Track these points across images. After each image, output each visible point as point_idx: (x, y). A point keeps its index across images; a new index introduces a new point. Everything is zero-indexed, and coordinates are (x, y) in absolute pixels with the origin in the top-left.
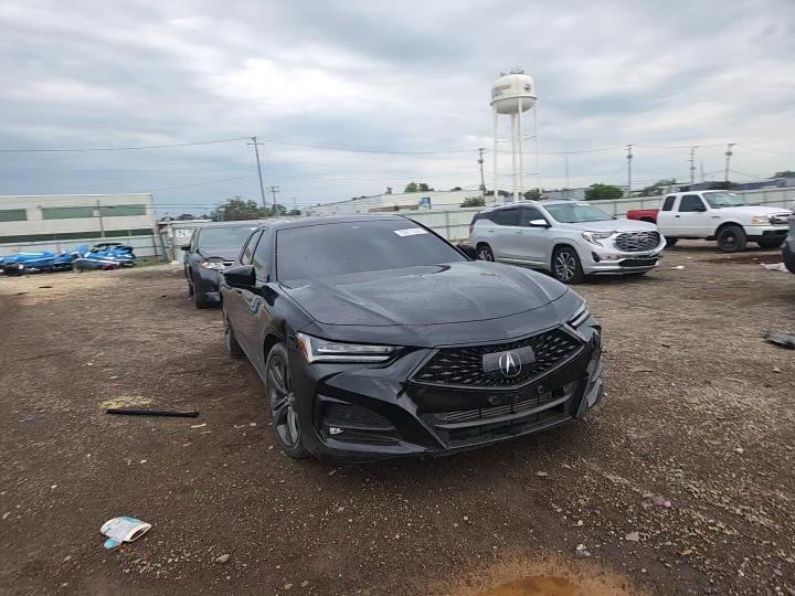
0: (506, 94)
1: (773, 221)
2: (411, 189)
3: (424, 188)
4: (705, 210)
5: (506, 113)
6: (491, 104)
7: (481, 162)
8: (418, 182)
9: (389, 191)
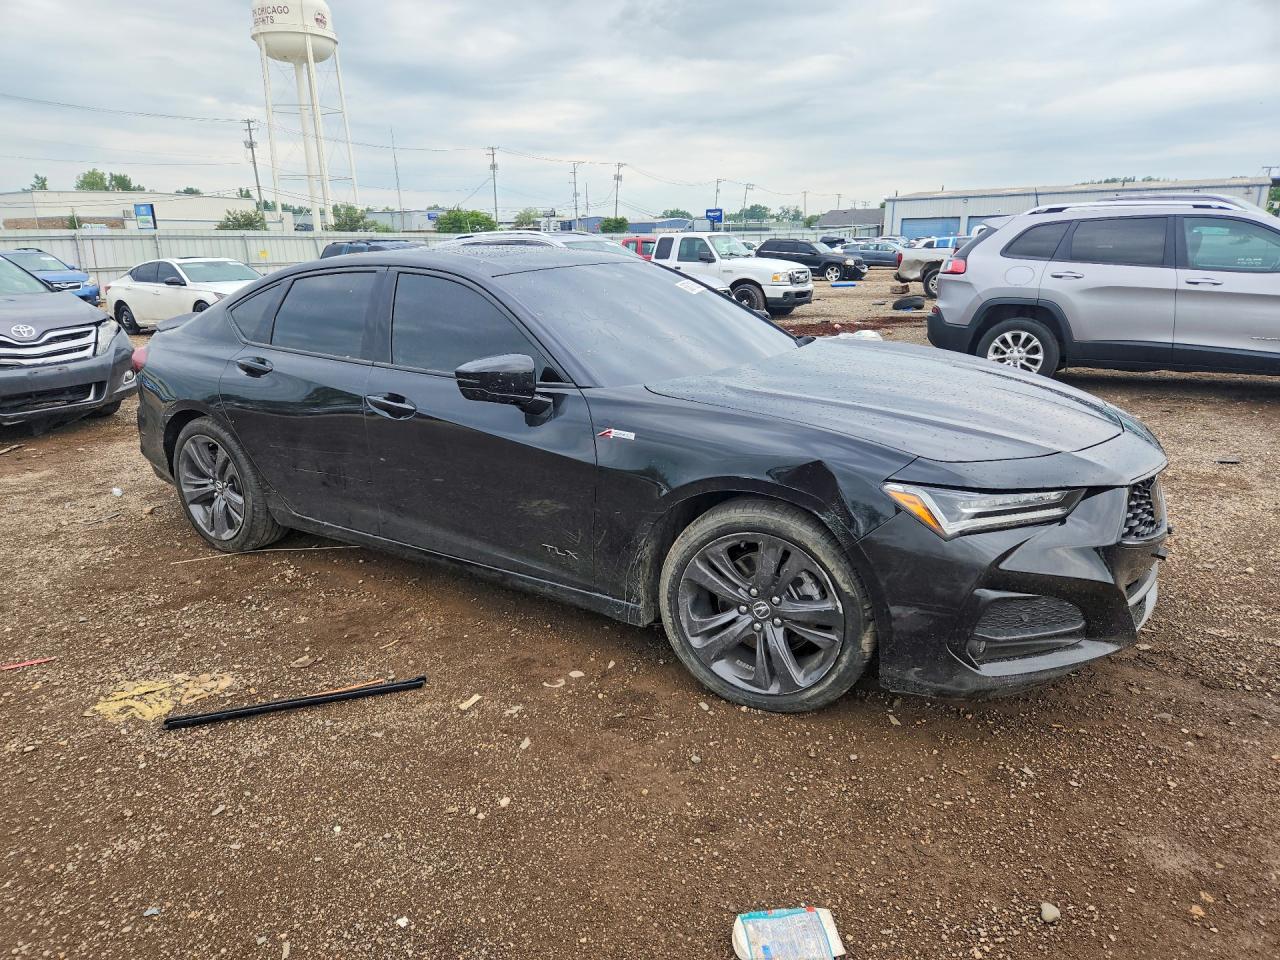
0: (281, 22)
1: (793, 280)
2: (92, 183)
3: (123, 184)
4: (713, 261)
5: (284, 58)
6: (254, 37)
7: (251, 145)
8: (107, 170)
9: (42, 184)
